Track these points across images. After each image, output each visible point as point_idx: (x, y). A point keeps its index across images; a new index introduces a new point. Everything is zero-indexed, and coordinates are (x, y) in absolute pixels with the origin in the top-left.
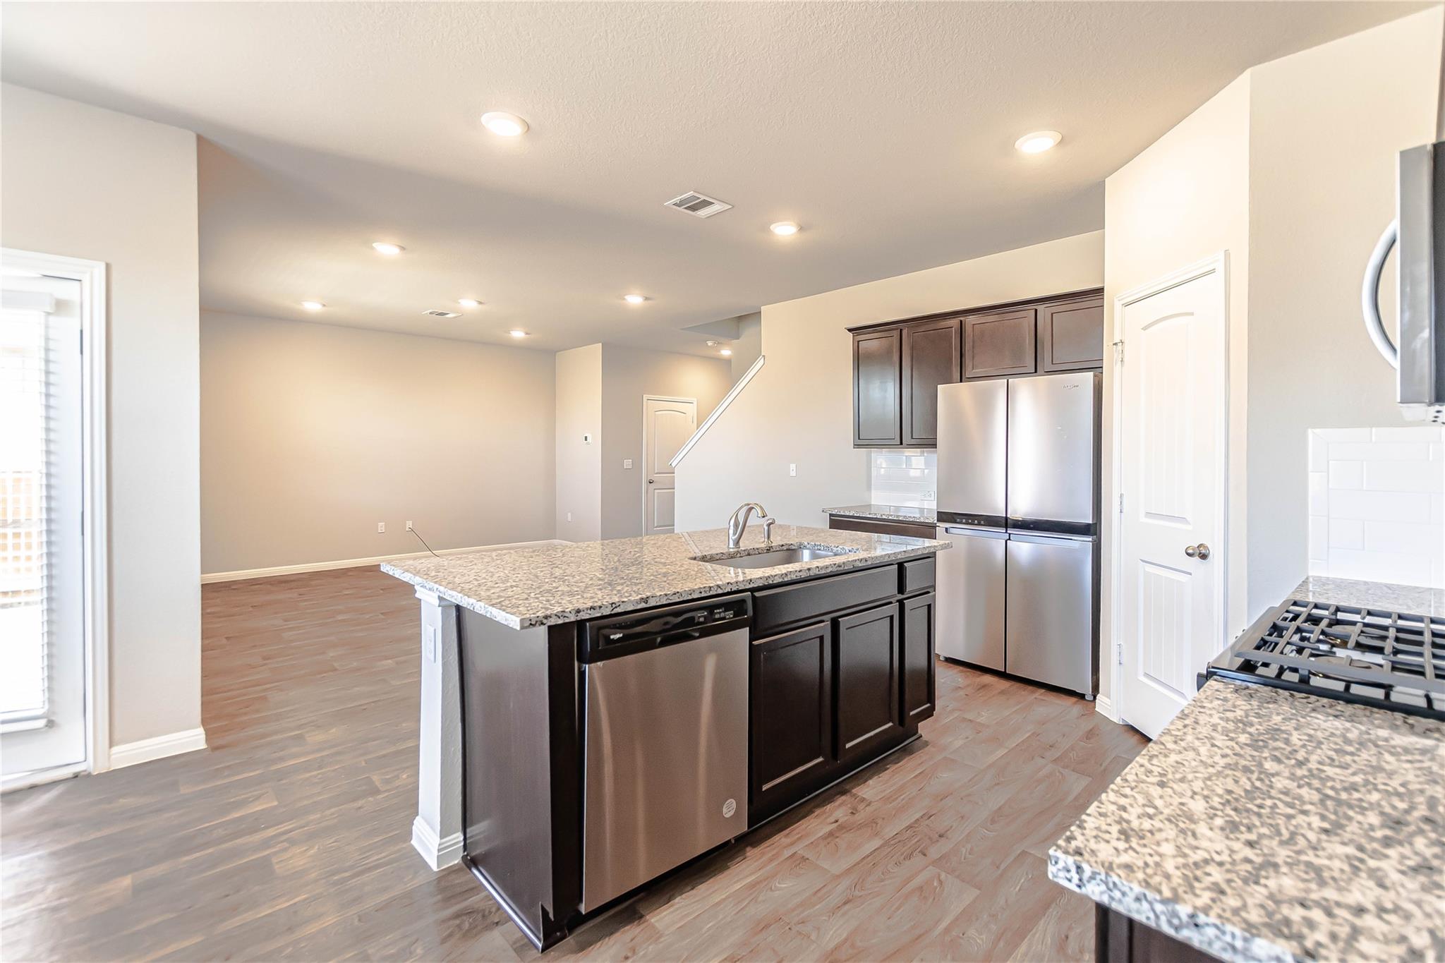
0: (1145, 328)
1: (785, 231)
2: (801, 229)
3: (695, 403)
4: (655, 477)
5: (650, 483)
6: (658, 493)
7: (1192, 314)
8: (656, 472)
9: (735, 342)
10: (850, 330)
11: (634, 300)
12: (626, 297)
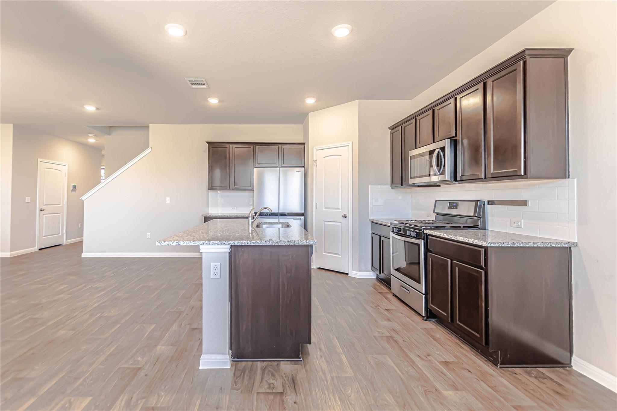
0: (324, 157)
1: (213, 101)
2: (220, 101)
3: (67, 166)
4: (43, 207)
5: (41, 210)
6: (45, 216)
7: (341, 156)
8: (45, 204)
9: (107, 136)
10: (208, 143)
11: (90, 108)
12: (85, 106)
